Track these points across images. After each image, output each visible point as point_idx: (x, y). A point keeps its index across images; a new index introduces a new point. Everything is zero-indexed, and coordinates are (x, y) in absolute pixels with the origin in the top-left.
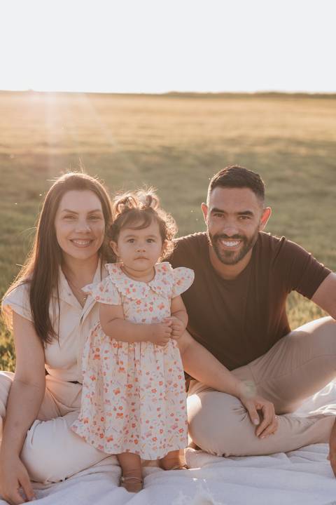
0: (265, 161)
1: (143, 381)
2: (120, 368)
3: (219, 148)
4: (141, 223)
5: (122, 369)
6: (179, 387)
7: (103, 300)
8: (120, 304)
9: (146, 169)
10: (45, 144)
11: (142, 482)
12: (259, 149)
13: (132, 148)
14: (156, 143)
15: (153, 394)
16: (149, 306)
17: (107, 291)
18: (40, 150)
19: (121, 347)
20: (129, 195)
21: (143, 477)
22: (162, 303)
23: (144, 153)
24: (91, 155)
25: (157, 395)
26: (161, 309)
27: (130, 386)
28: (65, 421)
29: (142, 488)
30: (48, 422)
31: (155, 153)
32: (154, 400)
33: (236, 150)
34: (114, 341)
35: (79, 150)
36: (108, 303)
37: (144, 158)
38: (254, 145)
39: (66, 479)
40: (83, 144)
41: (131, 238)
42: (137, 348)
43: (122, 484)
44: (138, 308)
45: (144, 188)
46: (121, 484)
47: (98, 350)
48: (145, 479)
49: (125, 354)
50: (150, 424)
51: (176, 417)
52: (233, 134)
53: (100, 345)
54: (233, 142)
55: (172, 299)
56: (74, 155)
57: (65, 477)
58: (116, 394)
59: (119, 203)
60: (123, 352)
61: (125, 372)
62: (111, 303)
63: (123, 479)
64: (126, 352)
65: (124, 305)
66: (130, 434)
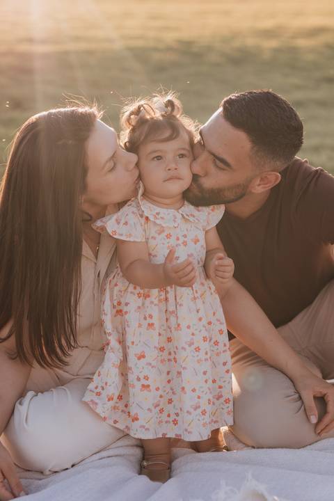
0: (310, 57)
1: (183, 337)
2: (149, 324)
3: (250, 42)
4: (167, 134)
5: (151, 325)
6: (221, 345)
7: (122, 235)
8: (144, 240)
9: (161, 68)
10: (30, 40)
11: (170, 468)
12: (302, 43)
13: (140, 43)
14: (170, 37)
15: (197, 353)
16: (182, 239)
17: (126, 223)
18: (24, 48)
19: (149, 296)
20: (142, 102)
21: (171, 462)
22: (196, 236)
23: (156, 49)
24: (90, 53)
25: (202, 355)
26: (195, 243)
27: (162, 349)
28: (69, 393)
29: (170, 477)
30: (45, 393)
31: (169, 49)
32: (199, 361)
33: (273, 44)
34: (138, 290)
35: (71, 46)
36: (128, 239)
37: (156, 56)
38: (294, 37)
39: (73, 466)
40: (78, 39)
41: (157, 154)
42: (171, 296)
43: (144, 470)
44: (168, 243)
45: (160, 92)
46: (141, 470)
47: (119, 303)
48: (173, 464)
49: (155, 305)
50: (197, 393)
51: (219, 383)
52: (268, 24)
53: (122, 296)
54: (268, 34)
55: (206, 232)
56: (66, 53)
57: (72, 464)
58: (139, 358)
59: (131, 114)
60: (152, 302)
61: (154, 329)
62: (132, 240)
63: (145, 463)
64: (156, 302)
65: (150, 240)
66: (166, 413)
